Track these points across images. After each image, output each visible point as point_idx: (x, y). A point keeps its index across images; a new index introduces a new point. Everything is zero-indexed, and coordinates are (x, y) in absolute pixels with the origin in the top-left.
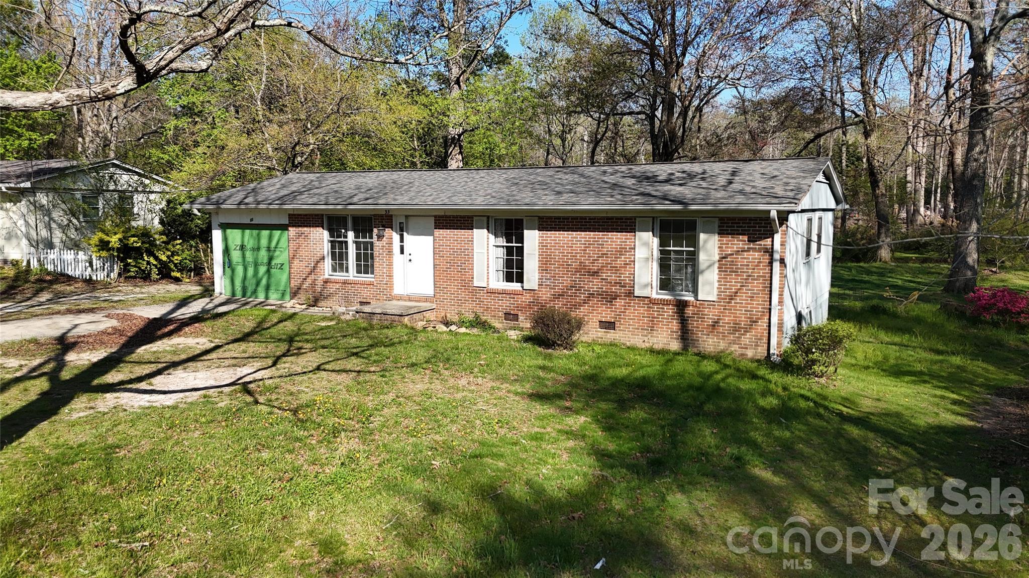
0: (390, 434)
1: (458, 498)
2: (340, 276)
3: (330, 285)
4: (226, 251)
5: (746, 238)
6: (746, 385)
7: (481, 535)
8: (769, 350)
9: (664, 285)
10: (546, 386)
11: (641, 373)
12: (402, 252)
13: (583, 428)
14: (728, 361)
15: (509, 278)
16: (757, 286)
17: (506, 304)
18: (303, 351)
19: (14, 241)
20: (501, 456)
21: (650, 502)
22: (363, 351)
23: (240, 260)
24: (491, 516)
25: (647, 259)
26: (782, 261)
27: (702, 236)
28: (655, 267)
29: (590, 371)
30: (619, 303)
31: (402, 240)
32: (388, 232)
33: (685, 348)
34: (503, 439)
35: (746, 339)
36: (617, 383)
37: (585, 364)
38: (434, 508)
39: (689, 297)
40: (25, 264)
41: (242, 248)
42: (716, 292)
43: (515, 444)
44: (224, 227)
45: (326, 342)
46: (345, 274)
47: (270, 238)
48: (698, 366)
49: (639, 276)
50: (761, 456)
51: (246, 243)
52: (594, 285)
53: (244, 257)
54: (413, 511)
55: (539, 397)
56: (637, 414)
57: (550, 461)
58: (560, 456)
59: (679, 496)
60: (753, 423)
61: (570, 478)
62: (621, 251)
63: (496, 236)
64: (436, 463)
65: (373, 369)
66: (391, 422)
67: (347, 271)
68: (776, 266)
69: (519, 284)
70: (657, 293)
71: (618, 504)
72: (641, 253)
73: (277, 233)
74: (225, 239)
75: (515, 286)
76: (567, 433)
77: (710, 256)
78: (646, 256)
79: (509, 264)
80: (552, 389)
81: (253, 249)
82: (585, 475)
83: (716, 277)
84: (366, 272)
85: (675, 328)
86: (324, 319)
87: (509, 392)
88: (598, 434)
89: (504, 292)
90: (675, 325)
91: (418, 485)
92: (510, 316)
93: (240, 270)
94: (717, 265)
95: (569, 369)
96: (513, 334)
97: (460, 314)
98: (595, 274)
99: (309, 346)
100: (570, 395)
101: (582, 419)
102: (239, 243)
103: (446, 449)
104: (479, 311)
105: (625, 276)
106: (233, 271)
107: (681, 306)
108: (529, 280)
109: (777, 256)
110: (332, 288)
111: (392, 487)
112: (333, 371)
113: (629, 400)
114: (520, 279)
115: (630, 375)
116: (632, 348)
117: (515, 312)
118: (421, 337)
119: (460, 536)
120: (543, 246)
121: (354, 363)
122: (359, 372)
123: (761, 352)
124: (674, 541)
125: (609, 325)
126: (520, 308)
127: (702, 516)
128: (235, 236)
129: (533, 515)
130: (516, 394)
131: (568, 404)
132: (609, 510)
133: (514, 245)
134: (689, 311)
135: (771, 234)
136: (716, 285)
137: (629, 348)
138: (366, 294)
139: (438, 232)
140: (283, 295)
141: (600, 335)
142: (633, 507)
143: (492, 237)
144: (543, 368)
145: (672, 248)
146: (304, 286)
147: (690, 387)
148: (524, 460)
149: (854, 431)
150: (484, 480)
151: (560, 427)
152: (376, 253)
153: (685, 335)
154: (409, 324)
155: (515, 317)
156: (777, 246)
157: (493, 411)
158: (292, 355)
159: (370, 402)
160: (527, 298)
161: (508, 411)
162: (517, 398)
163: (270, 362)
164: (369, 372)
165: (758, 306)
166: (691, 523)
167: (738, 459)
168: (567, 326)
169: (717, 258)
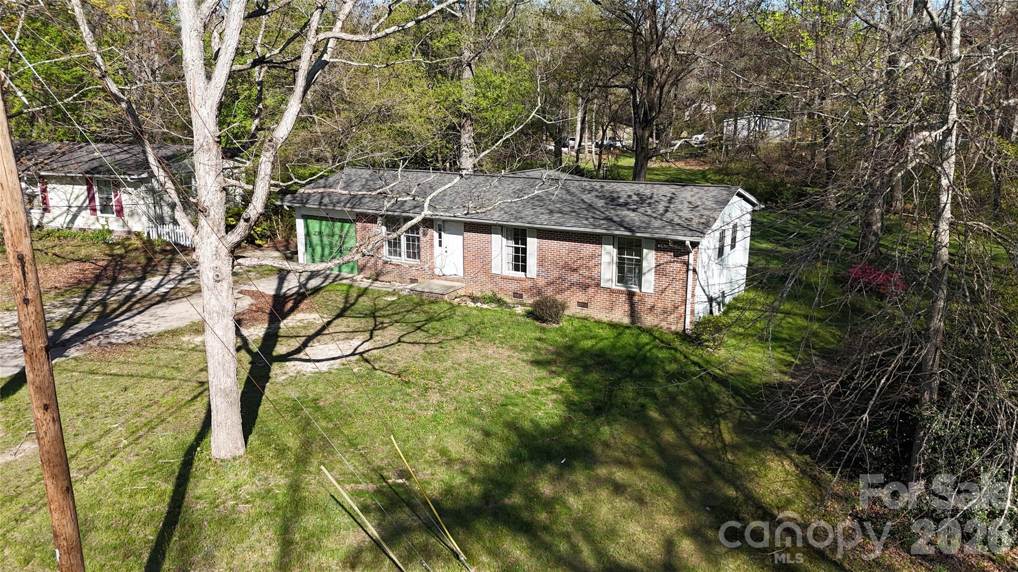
0: (455, 390)
1: (498, 429)
2: (395, 259)
3: (388, 266)
4: (308, 234)
5: (672, 254)
6: (663, 354)
7: (511, 448)
8: (685, 326)
9: (621, 279)
10: (541, 354)
11: (601, 344)
12: (440, 245)
13: (562, 386)
14: (657, 334)
15: (516, 268)
16: (678, 285)
17: (514, 286)
18: (385, 325)
19: (136, 218)
20: (516, 405)
21: (591, 431)
22: (423, 325)
23: (319, 242)
24: (514, 438)
25: (610, 263)
26: (694, 271)
27: (645, 251)
28: (615, 268)
29: (569, 343)
30: (591, 291)
31: (440, 237)
32: (430, 231)
33: (633, 322)
34: (517, 393)
35: (671, 318)
36: (585, 352)
37: (566, 336)
38: (487, 434)
39: (635, 289)
40: (146, 235)
41: (320, 233)
42: (653, 287)
43: (524, 397)
44: (306, 217)
45: (396, 317)
46: (398, 258)
47: (342, 229)
48: (637, 339)
49: (604, 274)
50: (656, 404)
51: (323, 231)
52: (575, 277)
53: (322, 241)
54: (478, 436)
55: (537, 363)
56: (594, 376)
57: (543, 408)
58: (548, 405)
59: (606, 428)
60: (658, 382)
61: (553, 418)
62: (593, 257)
63: (507, 239)
64: (484, 409)
65: (433, 341)
66: (454, 382)
67: (400, 256)
68: (691, 273)
69: (524, 273)
70: (616, 285)
71: (575, 432)
72: (605, 259)
73: (347, 225)
74: (307, 226)
75: (520, 274)
76: (552, 390)
77: (649, 264)
78: (608, 261)
79: (516, 259)
80: (545, 357)
81: (328, 235)
82: (560, 416)
83: (653, 278)
84: (414, 257)
85: (626, 309)
86: (388, 294)
87: (519, 359)
88: (569, 390)
89: (513, 279)
90: (627, 307)
91: (476, 421)
92: (517, 295)
93: (318, 249)
94: (654, 270)
95: (556, 341)
96: (519, 310)
97: (482, 292)
98: (575, 270)
99: (387, 320)
100: (555, 361)
101: (562, 379)
102: (317, 230)
103: (487, 400)
104: (496, 290)
105: (595, 273)
106: (313, 250)
107: (631, 295)
108: (530, 272)
109: (691, 267)
110: (389, 267)
111: (463, 422)
112: (409, 343)
113: (590, 366)
114: (524, 269)
115: (593, 346)
116: (598, 322)
117: (521, 292)
118: (459, 312)
119: (501, 448)
120: (540, 249)
121: (420, 336)
122: (425, 344)
123: (680, 328)
124: (599, 450)
125: (584, 305)
126: (525, 290)
127: (615, 438)
128: (315, 225)
129: (534, 438)
130: (523, 361)
131: (554, 369)
132: (571, 436)
133: (520, 246)
134: (636, 298)
135: (688, 253)
136: (653, 283)
137: (596, 321)
138: (414, 273)
139: (466, 234)
140: (352, 269)
141: (577, 311)
142: (582, 433)
143: (504, 240)
144: (539, 339)
145: (625, 256)
146: (369, 265)
147: (629, 356)
148: (529, 407)
149: (715, 387)
150: (509, 419)
151: (548, 385)
152: (422, 246)
153: (633, 313)
154: (448, 301)
155: (521, 296)
156: (691, 261)
157: (510, 374)
158: (379, 329)
159: (439, 367)
160: (529, 284)
161: (519, 374)
162: (524, 364)
163: (367, 335)
164: (432, 344)
165: (678, 299)
166: (609, 442)
167: (643, 406)
168: (555, 310)
169: (654, 265)
